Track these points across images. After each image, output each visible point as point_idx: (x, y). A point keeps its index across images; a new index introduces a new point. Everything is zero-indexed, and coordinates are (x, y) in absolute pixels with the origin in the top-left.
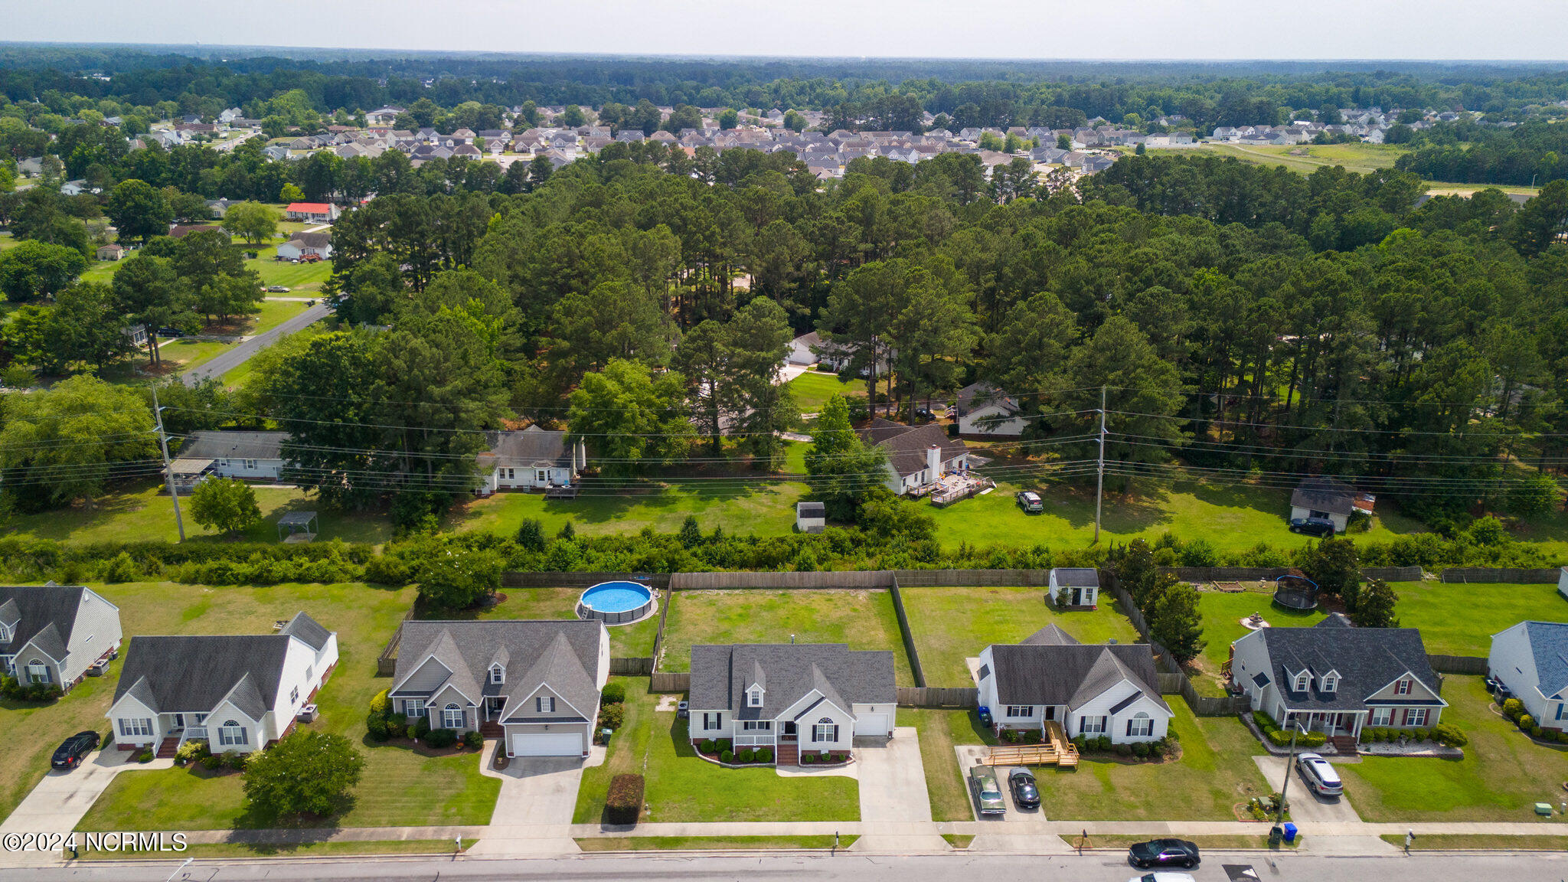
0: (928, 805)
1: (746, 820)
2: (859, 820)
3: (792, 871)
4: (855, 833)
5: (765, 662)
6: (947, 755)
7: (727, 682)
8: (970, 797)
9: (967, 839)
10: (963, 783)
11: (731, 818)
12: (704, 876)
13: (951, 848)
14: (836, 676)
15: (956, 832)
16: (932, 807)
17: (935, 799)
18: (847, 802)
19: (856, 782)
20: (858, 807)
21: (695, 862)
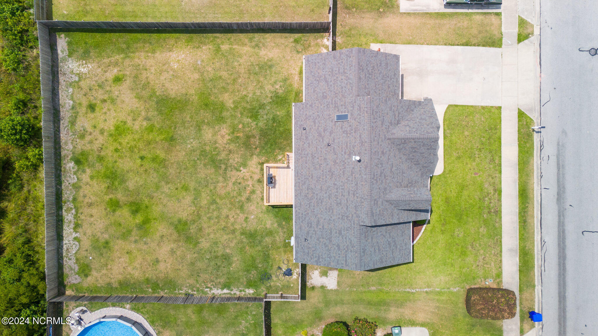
0: (481, 49)
1: (500, 200)
2: (500, 108)
3: (558, 164)
4: (516, 113)
5: (385, 189)
6: (412, 20)
7: (389, 227)
8: (470, 11)
9: (522, 23)
10: (451, 15)
11: (498, 212)
12: (564, 231)
13: (532, 38)
14: (397, 113)
15: (515, 30)
16: (484, 46)
17: (475, 41)
18: (478, 116)
19: (450, 106)
20: (483, 108)
21: (546, 239)
